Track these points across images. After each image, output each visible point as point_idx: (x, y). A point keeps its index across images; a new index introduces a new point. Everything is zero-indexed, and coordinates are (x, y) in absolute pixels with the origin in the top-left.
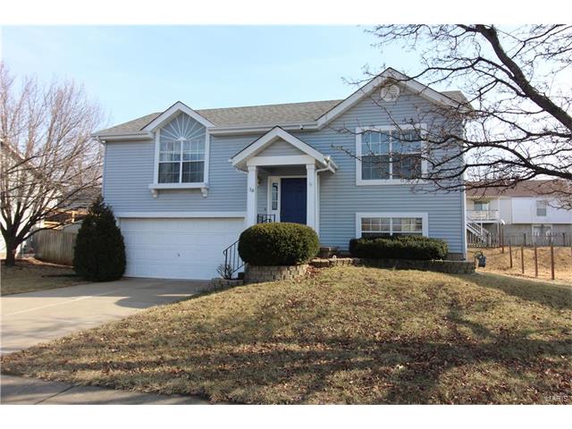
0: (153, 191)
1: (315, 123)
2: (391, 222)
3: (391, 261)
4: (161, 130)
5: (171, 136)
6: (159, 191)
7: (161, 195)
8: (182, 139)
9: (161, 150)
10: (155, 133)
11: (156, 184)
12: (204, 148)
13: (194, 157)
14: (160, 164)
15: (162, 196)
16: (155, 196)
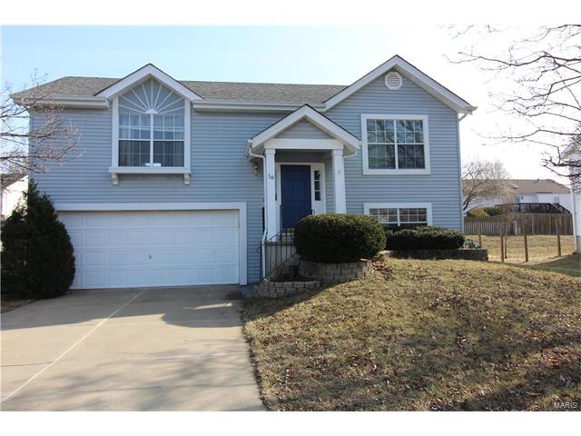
0: (114, 177)
1: (323, 105)
2: (398, 213)
3: (419, 251)
4: (120, 98)
5: (134, 107)
6: (120, 176)
7: (122, 182)
8: (152, 111)
9: (121, 123)
10: (111, 102)
11: (115, 168)
12: (183, 125)
13: (169, 135)
14: (120, 141)
15: (126, 183)
16: (115, 183)
